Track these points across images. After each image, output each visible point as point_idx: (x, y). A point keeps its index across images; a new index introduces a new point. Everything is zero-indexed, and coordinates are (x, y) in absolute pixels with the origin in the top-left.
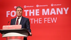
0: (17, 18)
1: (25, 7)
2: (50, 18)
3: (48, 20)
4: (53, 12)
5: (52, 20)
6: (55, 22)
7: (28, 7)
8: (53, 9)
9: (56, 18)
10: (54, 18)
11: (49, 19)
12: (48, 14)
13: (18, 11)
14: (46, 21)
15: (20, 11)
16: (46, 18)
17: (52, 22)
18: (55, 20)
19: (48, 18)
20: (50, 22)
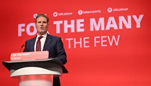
0: (38, 36)
1: (55, 15)
2: (106, 37)
3: (102, 41)
4: (112, 23)
5: (111, 40)
6: (117, 44)
7: (61, 14)
8: (111, 19)
9: (119, 36)
10: (114, 37)
11: (104, 39)
12: (103, 29)
13: (40, 22)
14: (99, 42)
15: (44, 22)
16: (99, 37)
17: (111, 44)
18: (117, 40)
19: (102, 37)
20: (106, 45)
